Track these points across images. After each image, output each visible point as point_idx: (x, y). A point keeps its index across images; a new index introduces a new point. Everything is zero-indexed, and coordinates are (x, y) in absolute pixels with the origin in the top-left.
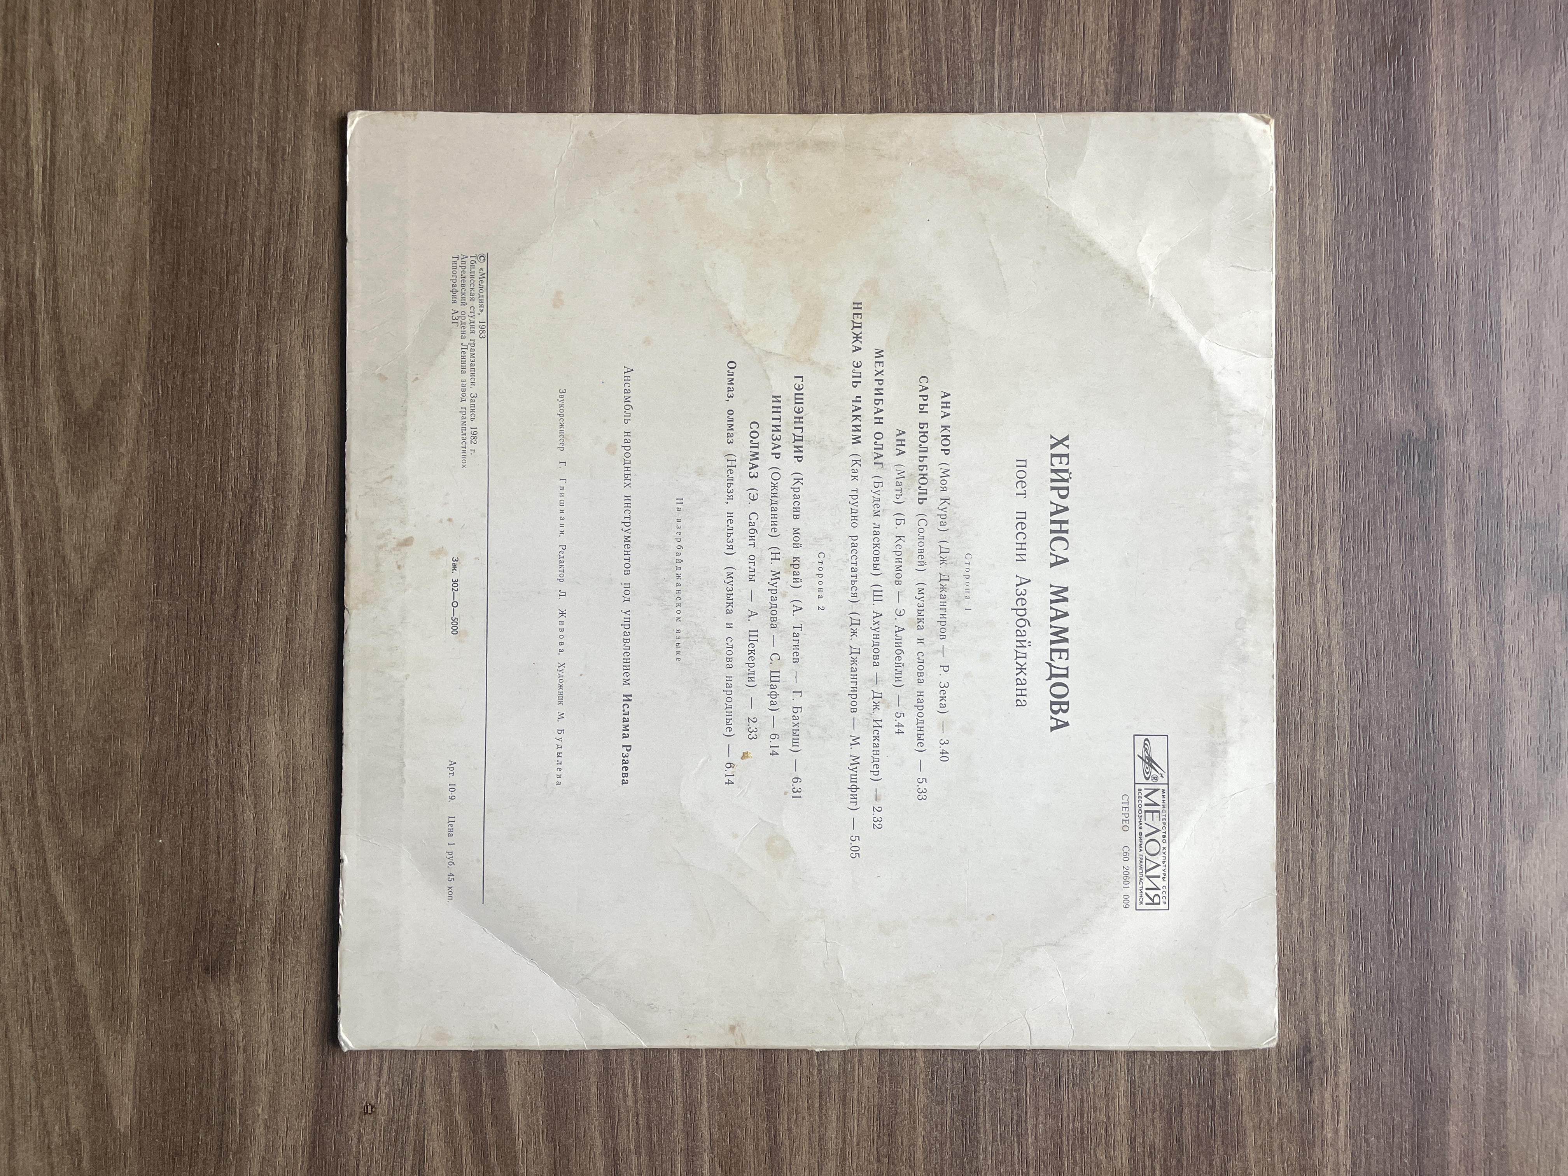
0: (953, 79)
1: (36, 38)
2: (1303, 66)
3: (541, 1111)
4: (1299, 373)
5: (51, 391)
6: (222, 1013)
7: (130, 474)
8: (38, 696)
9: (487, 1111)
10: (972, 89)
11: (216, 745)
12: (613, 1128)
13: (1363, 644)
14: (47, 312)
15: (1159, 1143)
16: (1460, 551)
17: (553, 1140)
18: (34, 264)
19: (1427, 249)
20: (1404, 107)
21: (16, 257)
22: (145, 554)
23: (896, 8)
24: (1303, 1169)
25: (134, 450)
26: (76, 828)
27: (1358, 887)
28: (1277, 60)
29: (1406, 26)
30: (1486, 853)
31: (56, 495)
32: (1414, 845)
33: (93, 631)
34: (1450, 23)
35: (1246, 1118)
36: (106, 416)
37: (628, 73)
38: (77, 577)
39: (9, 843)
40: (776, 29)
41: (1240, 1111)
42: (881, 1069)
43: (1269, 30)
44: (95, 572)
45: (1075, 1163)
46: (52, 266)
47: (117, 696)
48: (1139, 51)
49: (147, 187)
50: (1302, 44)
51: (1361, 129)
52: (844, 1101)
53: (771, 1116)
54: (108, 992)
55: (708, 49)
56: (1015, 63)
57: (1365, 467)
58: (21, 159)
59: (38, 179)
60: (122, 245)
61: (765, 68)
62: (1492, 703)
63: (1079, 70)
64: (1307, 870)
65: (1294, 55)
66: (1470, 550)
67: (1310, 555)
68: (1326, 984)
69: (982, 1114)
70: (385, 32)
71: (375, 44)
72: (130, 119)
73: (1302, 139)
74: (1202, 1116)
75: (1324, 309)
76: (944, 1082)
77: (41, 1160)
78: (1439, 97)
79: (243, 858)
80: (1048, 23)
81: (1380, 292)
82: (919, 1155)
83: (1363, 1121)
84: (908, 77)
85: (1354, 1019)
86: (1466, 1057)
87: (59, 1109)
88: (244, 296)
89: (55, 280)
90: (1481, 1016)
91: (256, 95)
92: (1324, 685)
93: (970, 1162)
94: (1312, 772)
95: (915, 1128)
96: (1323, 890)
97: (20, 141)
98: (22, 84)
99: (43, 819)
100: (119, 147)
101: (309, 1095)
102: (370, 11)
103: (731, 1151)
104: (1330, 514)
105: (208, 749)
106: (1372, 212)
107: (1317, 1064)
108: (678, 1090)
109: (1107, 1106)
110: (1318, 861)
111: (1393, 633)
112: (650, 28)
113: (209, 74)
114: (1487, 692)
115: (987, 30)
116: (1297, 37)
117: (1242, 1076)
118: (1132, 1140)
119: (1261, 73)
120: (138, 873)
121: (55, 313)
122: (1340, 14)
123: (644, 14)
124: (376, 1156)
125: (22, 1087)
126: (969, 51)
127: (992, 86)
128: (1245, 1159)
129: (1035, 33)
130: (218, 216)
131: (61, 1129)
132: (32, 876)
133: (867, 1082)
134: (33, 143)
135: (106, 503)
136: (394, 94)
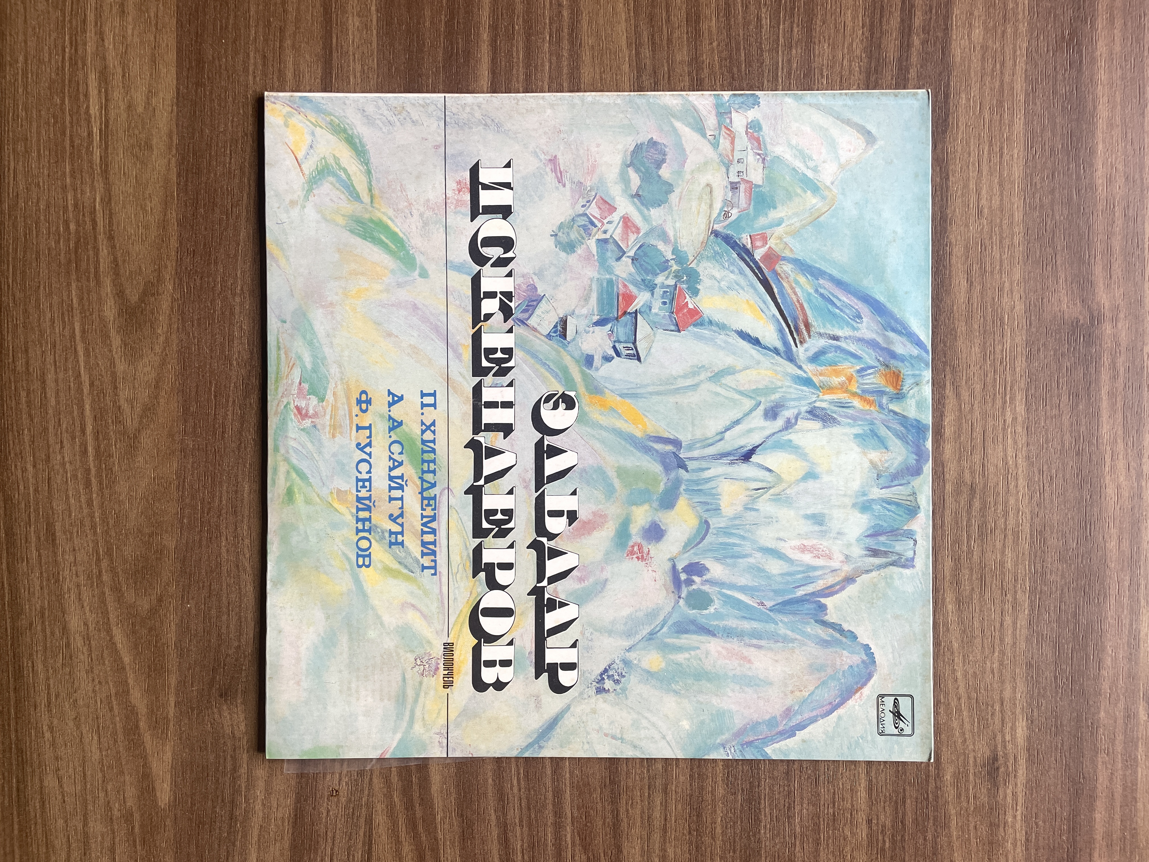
0: (749, 64)
1: (93, 35)
2: (1003, 54)
3: (454, 795)
4: (998, 276)
5: (109, 290)
6: (232, 725)
7: (165, 349)
8: (103, 504)
9: (416, 795)
10: (762, 71)
11: (227, 539)
12: (503, 807)
13: (1041, 472)
14: (105, 233)
15: (888, 823)
16: (1113, 406)
17: (462, 816)
18: (95, 199)
19: (1092, 187)
20: (1077, 82)
21: (82, 194)
22: (176, 405)
23: (708, 12)
24: (991, 843)
25: (167, 332)
26: (130, 596)
27: (1034, 646)
28: (985, 48)
29: (1079, 23)
30: (1126, 622)
31: (113, 364)
32: (1075, 615)
33: (140, 459)
34: (1111, 20)
35: (951, 807)
36: (148, 307)
37: (515, 60)
38: (129, 421)
39: (83, 607)
40: (622, 27)
41: (947, 802)
42: (691, 769)
43: (979, 26)
44: (141, 417)
45: (829, 837)
46: (108, 200)
47: (157, 504)
48: (884, 42)
49: (174, 144)
50: (1003, 36)
51: (1045, 98)
52: (665, 791)
53: (614, 801)
54: (153, 710)
55: (572, 43)
56: (794, 51)
57: (1044, 345)
58: (83, 123)
59: (97, 137)
60: (157, 186)
61: (613, 57)
62: (1133, 515)
63: (840, 56)
64: (997, 633)
65: (998, 44)
66: (1119, 405)
67: (1004, 408)
68: (1009, 713)
69: (763, 802)
70: (342, 32)
71: (334, 41)
72: (161, 95)
73: (1003, 106)
74: (919, 805)
75: (1016, 230)
76: (736, 779)
77: (106, 827)
78: (1102, 76)
79: (246, 618)
80: (818, 22)
81: (1058, 218)
82: (719, 830)
83: (1034, 810)
84: (716, 62)
85: (1029, 739)
86: (1109, 766)
87: (118, 792)
88: (243, 222)
89: (110, 210)
90: (1120, 738)
91: (251, 78)
92: (1012, 501)
93: (754, 835)
94: (1002, 564)
95: (715, 811)
96: (1009, 648)
97: (83, 110)
98: (83, 69)
99: (107, 590)
100: (154, 116)
101: (293, 783)
102: (331, 17)
103: (586, 825)
104: (1018, 379)
105: (221, 542)
106: (1052, 159)
107: (1002, 769)
108: (549, 782)
109: (852, 797)
110: (1006, 627)
111: (1063, 464)
112: (530, 28)
113: (217, 62)
114: (1130, 507)
115: (774, 27)
116: (999, 32)
117: (949, 778)
118: (869, 822)
119: (973, 58)
120: (173, 627)
121: (110, 234)
122: (1031, 14)
123: (526, 17)
124: (339, 826)
125: (92, 776)
126: (761, 43)
127: (777, 68)
128: (950, 836)
129: (809, 29)
130: (224, 165)
131: (120, 805)
132: (99, 630)
133: (682, 778)
134: (92, 112)
135: (149, 369)
136: (348, 77)
